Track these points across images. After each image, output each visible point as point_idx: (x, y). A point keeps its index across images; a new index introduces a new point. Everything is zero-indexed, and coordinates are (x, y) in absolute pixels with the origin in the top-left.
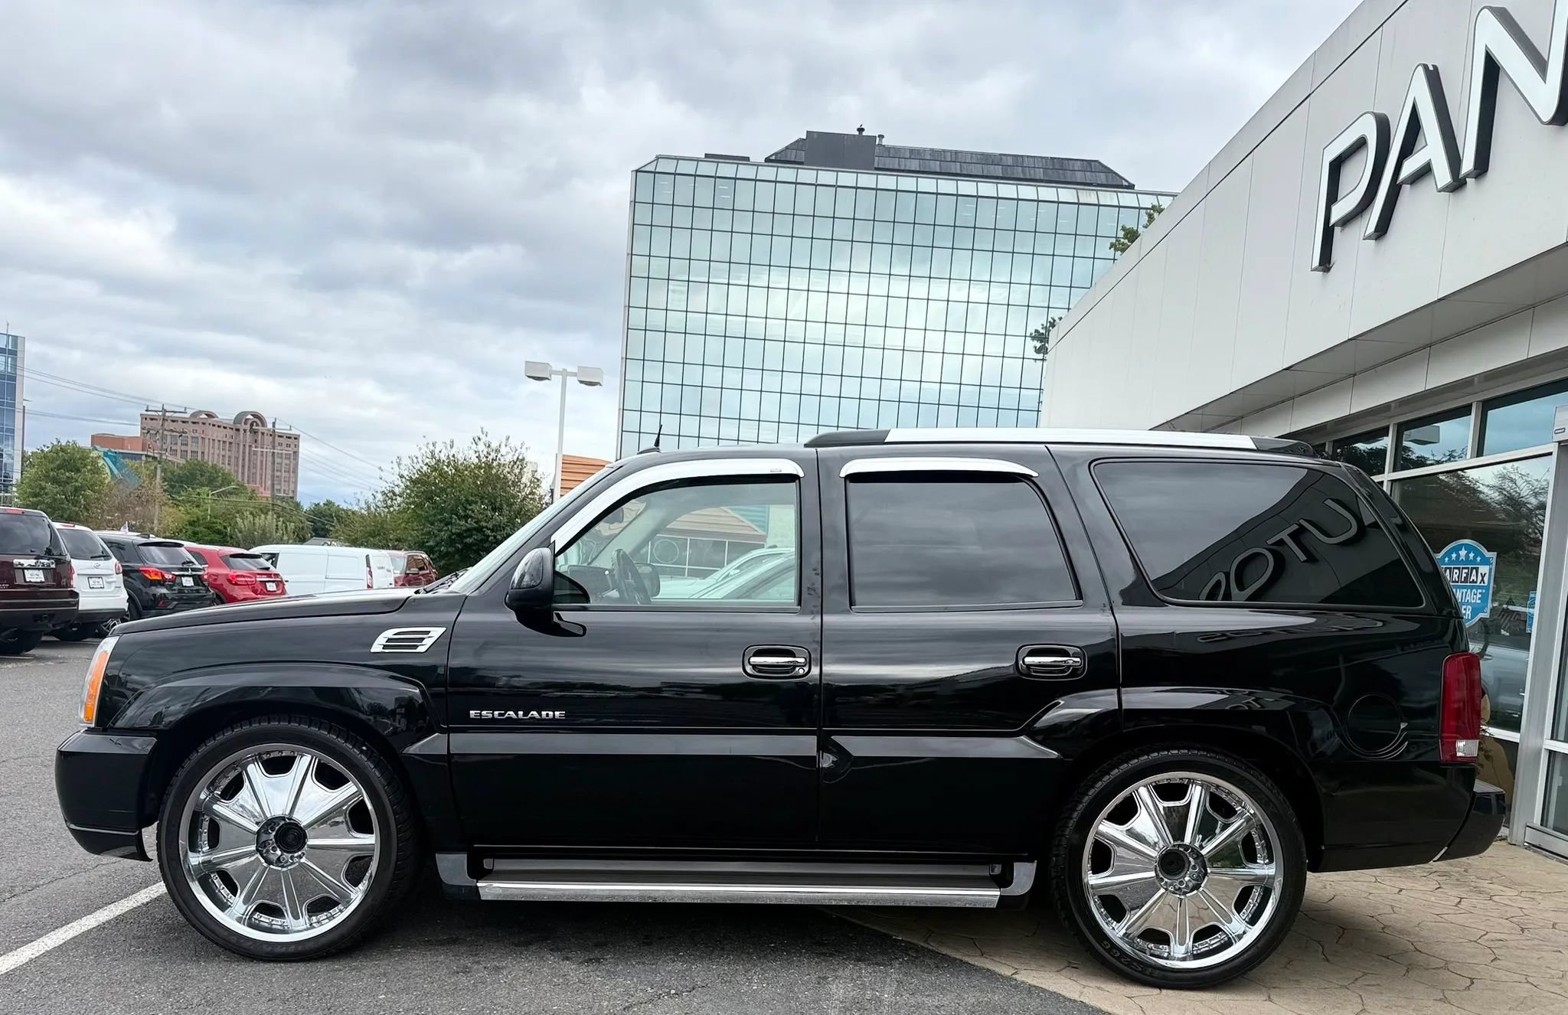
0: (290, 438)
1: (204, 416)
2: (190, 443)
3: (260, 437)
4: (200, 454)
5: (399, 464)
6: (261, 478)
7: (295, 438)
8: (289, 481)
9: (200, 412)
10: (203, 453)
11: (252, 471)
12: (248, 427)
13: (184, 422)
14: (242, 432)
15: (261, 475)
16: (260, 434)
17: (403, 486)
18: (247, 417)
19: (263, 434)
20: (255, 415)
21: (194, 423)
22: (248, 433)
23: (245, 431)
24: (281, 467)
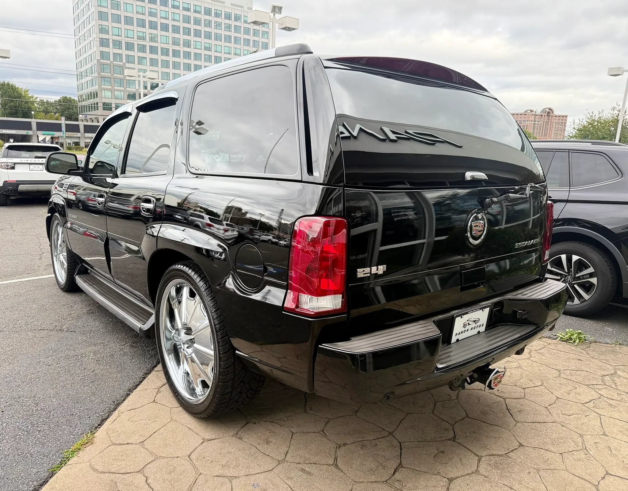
0: (563, 117)
1: (529, 112)
2: (522, 123)
3: (551, 118)
4: (526, 126)
5: (574, 123)
6: (549, 134)
7: (566, 117)
8: (561, 135)
9: (528, 110)
10: (527, 126)
11: (546, 131)
12: (546, 114)
13: (521, 115)
14: (543, 116)
15: (549, 133)
16: (551, 116)
17: (574, 133)
18: (546, 110)
19: (552, 116)
20: (550, 109)
21: (525, 115)
22: (546, 116)
23: (545, 116)
24: (558, 129)
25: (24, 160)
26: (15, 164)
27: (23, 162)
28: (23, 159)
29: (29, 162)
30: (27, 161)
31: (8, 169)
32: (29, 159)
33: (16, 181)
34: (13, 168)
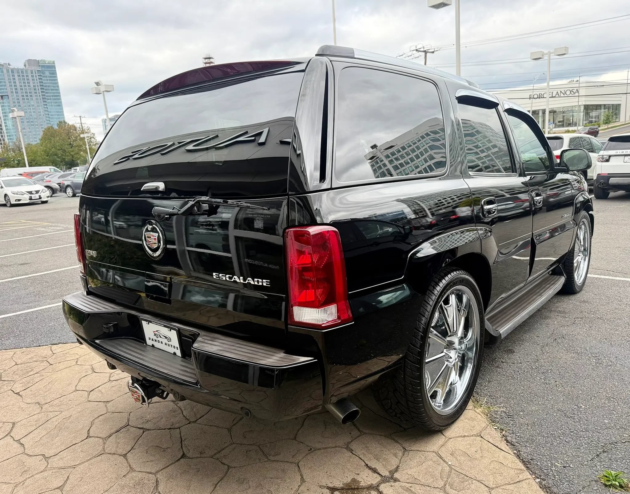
25: (620, 152)
26: (610, 156)
27: (618, 154)
28: (618, 151)
29: (625, 153)
30: (622, 152)
31: (602, 162)
32: (625, 151)
33: (608, 174)
34: (607, 161)
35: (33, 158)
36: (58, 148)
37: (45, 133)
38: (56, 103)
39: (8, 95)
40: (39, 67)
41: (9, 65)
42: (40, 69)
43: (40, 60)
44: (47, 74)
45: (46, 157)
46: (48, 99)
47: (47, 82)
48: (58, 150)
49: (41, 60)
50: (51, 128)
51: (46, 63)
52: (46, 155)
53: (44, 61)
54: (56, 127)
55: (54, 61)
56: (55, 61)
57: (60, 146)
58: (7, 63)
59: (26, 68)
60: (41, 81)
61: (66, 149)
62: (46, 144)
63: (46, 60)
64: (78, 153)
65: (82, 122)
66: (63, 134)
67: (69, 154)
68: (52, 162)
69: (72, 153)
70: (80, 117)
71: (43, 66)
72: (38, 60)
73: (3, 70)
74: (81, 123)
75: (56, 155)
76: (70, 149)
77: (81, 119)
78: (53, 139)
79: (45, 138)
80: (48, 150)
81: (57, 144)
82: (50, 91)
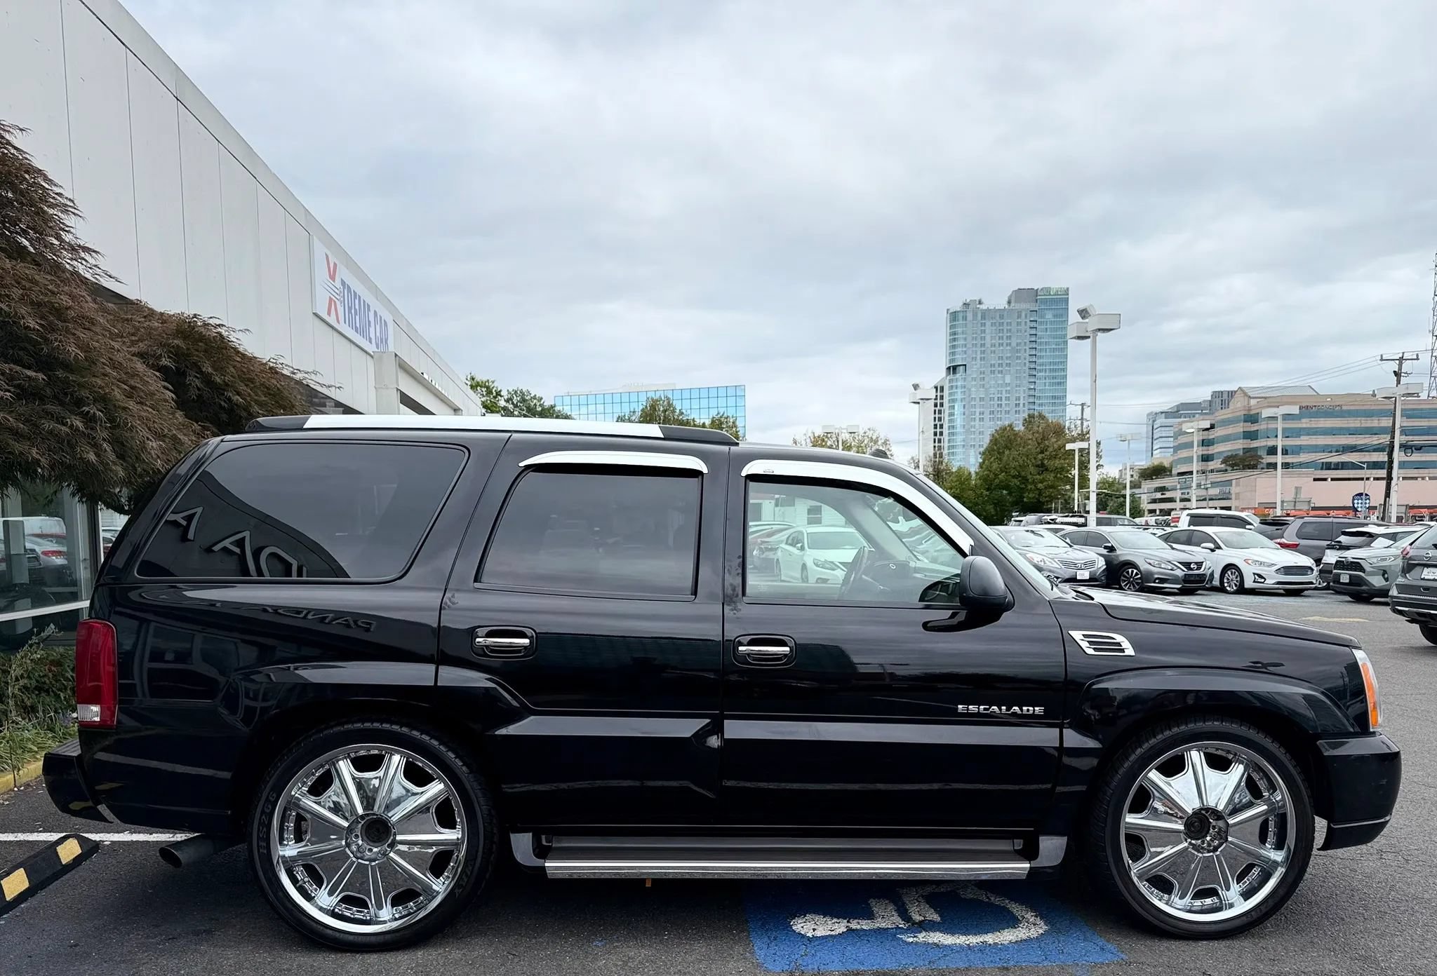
35: (958, 491)
36: (1013, 472)
37: (994, 441)
38: (1054, 378)
39: (965, 365)
40: (1034, 304)
41: (980, 303)
42: (1036, 309)
43: (1040, 288)
44: (1049, 316)
45: (986, 493)
46: (1041, 371)
47: (1045, 333)
48: (1014, 477)
49: (1042, 289)
50: (1008, 428)
51: (1052, 293)
52: (987, 487)
53: (1048, 290)
54: (1020, 427)
55: (1068, 289)
56: (1070, 289)
57: (1018, 469)
58: (977, 298)
59: (1011, 307)
60: (1033, 332)
61: (1029, 477)
62: (991, 463)
63: (1052, 287)
64: (1052, 487)
65: (1084, 417)
66: (1030, 442)
67: (1033, 487)
68: (994, 503)
69: (1040, 486)
70: (1083, 405)
71: (1044, 302)
72: (1036, 288)
73: (968, 315)
74: (1082, 419)
75: (1007, 487)
76: (1038, 476)
77: (1083, 409)
78: (1007, 452)
79: (993, 450)
80: (992, 476)
81: (1013, 464)
82: (1048, 354)
